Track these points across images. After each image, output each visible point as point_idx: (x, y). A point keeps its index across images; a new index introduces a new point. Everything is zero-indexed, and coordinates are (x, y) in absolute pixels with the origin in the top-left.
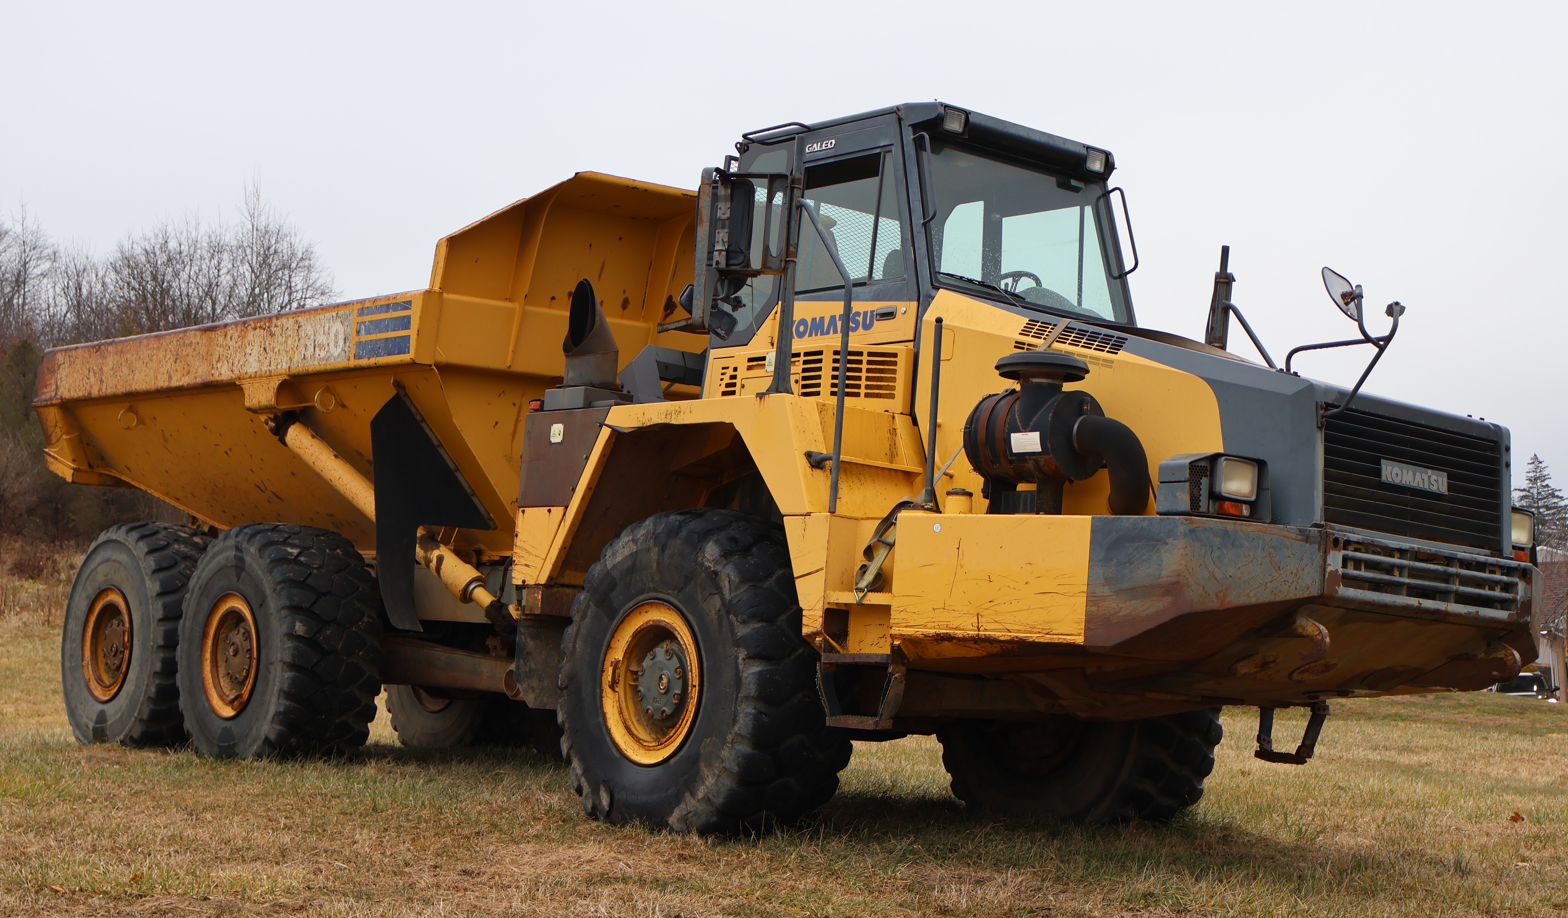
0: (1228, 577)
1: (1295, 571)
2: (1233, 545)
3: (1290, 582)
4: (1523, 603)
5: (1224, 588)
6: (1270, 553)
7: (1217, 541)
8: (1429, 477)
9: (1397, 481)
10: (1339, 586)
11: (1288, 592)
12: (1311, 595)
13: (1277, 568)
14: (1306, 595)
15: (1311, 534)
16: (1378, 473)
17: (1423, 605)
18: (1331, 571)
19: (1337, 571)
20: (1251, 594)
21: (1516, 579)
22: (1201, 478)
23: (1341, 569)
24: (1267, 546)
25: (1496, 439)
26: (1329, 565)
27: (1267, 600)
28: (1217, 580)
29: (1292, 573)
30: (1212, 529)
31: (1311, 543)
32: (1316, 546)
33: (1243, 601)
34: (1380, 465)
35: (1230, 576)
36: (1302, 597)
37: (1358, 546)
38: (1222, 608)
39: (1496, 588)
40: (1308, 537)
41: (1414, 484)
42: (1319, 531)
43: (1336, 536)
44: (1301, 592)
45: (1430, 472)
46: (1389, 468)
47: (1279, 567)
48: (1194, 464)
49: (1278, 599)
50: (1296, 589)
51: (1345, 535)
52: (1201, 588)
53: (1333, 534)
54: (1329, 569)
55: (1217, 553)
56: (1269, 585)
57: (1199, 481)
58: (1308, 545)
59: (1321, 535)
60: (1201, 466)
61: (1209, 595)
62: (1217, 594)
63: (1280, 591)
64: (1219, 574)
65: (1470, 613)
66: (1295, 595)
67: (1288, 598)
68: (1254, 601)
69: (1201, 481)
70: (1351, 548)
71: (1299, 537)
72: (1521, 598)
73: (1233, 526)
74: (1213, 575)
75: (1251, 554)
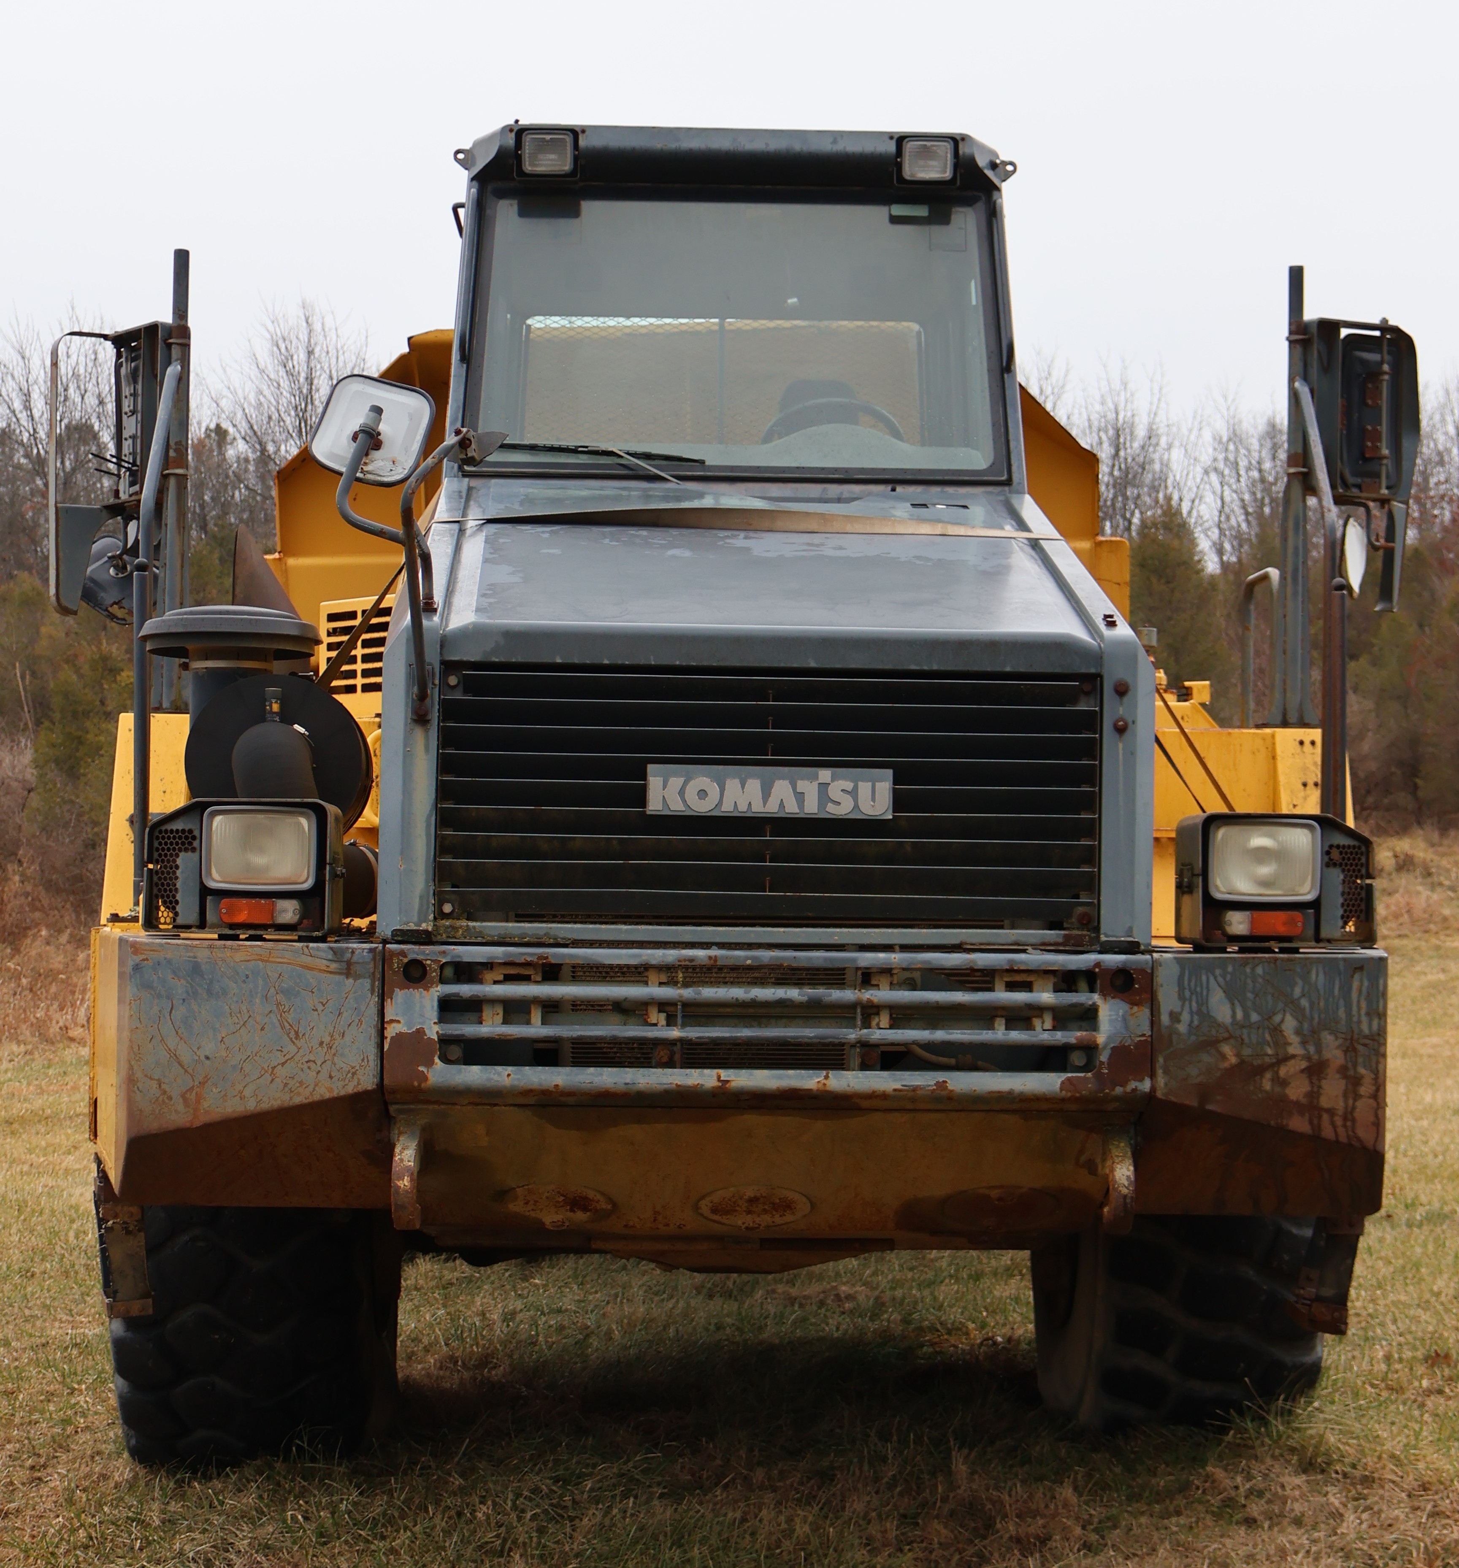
0: (203, 1058)
1: (327, 1039)
2: (209, 992)
3: (319, 1063)
4: (1120, 1052)
5: (197, 1083)
6: (278, 1004)
7: (180, 987)
8: (823, 787)
9: (703, 807)
10: (430, 1064)
11: (316, 1085)
12: (360, 1089)
13: (292, 1035)
14: (350, 1089)
15: (355, 959)
16: (640, 796)
17: (733, 1084)
18: (400, 1035)
19: (420, 1032)
20: (247, 1092)
21: (1096, 998)
22: (177, 856)
23: (436, 1028)
24: (272, 990)
25: (1093, 670)
26: (392, 1021)
27: (276, 1104)
28: (182, 1067)
29: (321, 1043)
30: (169, 962)
31: (357, 977)
32: (367, 983)
33: (233, 1107)
34: (644, 777)
35: (207, 1058)
36: (342, 1093)
37: (512, 971)
38: (197, 1124)
39: (1037, 1022)
40: (349, 963)
41: (772, 808)
42: (371, 950)
43: (412, 956)
44: (341, 1083)
45: (825, 774)
46: (676, 782)
47: (297, 1033)
48: (163, 828)
49: (297, 1100)
50: (331, 1077)
51: (444, 952)
52: (154, 1084)
53: (403, 953)
54: (391, 1031)
55: (180, 1011)
56: (280, 1071)
57: (174, 861)
58: (351, 981)
59: (374, 959)
60: (177, 831)
61: (170, 1098)
62: (183, 1096)
63: (301, 1083)
64: (185, 1055)
65: (915, 1089)
66: (330, 1090)
67: (316, 1097)
68: (251, 1106)
69: (179, 861)
70: (489, 976)
71: (334, 966)
72: (1110, 1038)
73: (207, 952)
74: (175, 1056)
75: (244, 1008)
